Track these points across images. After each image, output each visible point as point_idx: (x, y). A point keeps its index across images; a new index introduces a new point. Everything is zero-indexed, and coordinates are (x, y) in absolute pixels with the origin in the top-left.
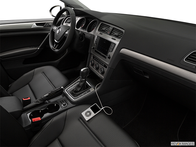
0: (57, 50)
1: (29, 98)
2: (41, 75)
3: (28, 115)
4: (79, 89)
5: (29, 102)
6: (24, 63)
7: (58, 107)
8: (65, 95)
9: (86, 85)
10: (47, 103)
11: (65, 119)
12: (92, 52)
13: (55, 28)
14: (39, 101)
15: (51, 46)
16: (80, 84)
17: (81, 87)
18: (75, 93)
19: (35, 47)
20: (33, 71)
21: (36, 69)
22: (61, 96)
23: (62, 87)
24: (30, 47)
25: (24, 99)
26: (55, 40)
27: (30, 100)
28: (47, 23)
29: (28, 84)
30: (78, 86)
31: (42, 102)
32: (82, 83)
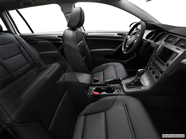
0: (125, 53)
1: (98, 79)
2: (112, 67)
3: (94, 88)
4: (132, 84)
5: (98, 81)
6: (104, 58)
7: (113, 91)
8: (121, 85)
9: (140, 82)
10: (107, 86)
11: (114, 101)
12: (152, 59)
13: (129, 37)
14: (103, 82)
15: (123, 49)
16: (134, 80)
17: (135, 83)
18: (128, 86)
19: (113, 49)
20: (108, 63)
21: (110, 63)
22: (118, 85)
23: (121, 79)
24: (110, 48)
25: (95, 78)
26: (126, 46)
27: (99, 80)
28: (125, 34)
29: (103, 71)
30: (133, 81)
31: (104, 84)
32: (136, 80)
